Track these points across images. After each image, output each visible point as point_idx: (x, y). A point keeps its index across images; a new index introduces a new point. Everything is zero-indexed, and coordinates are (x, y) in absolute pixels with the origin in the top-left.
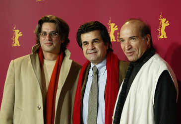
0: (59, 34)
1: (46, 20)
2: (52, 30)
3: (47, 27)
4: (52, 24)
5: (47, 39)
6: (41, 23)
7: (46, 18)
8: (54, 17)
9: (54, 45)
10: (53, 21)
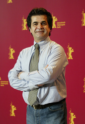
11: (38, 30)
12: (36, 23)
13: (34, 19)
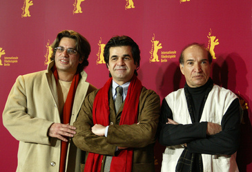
0: (78, 52)
1: (67, 35)
2: (70, 47)
3: (66, 43)
4: (72, 40)
5: (63, 55)
6: (60, 37)
7: (67, 32)
8: (75, 33)
9: (71, 63)
10: (74, 37)
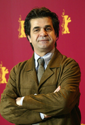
11: (40, 39)
12: (38, 29)
13: (34, 23)
